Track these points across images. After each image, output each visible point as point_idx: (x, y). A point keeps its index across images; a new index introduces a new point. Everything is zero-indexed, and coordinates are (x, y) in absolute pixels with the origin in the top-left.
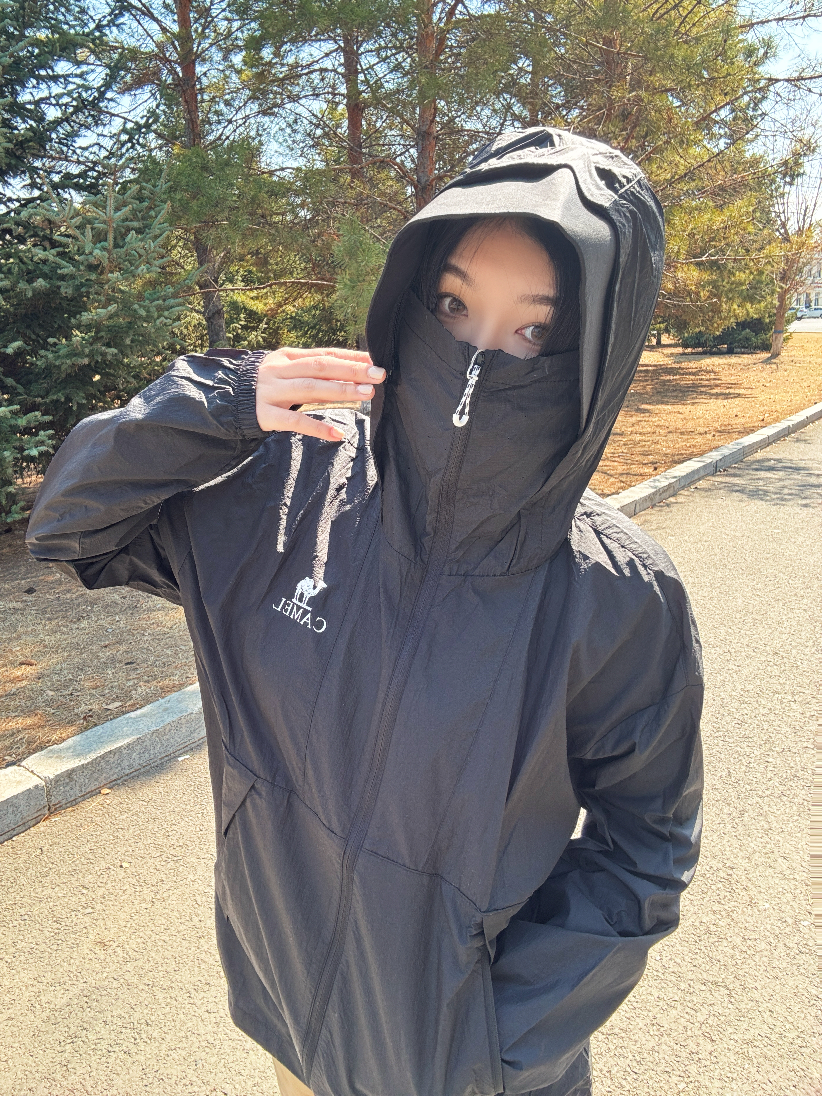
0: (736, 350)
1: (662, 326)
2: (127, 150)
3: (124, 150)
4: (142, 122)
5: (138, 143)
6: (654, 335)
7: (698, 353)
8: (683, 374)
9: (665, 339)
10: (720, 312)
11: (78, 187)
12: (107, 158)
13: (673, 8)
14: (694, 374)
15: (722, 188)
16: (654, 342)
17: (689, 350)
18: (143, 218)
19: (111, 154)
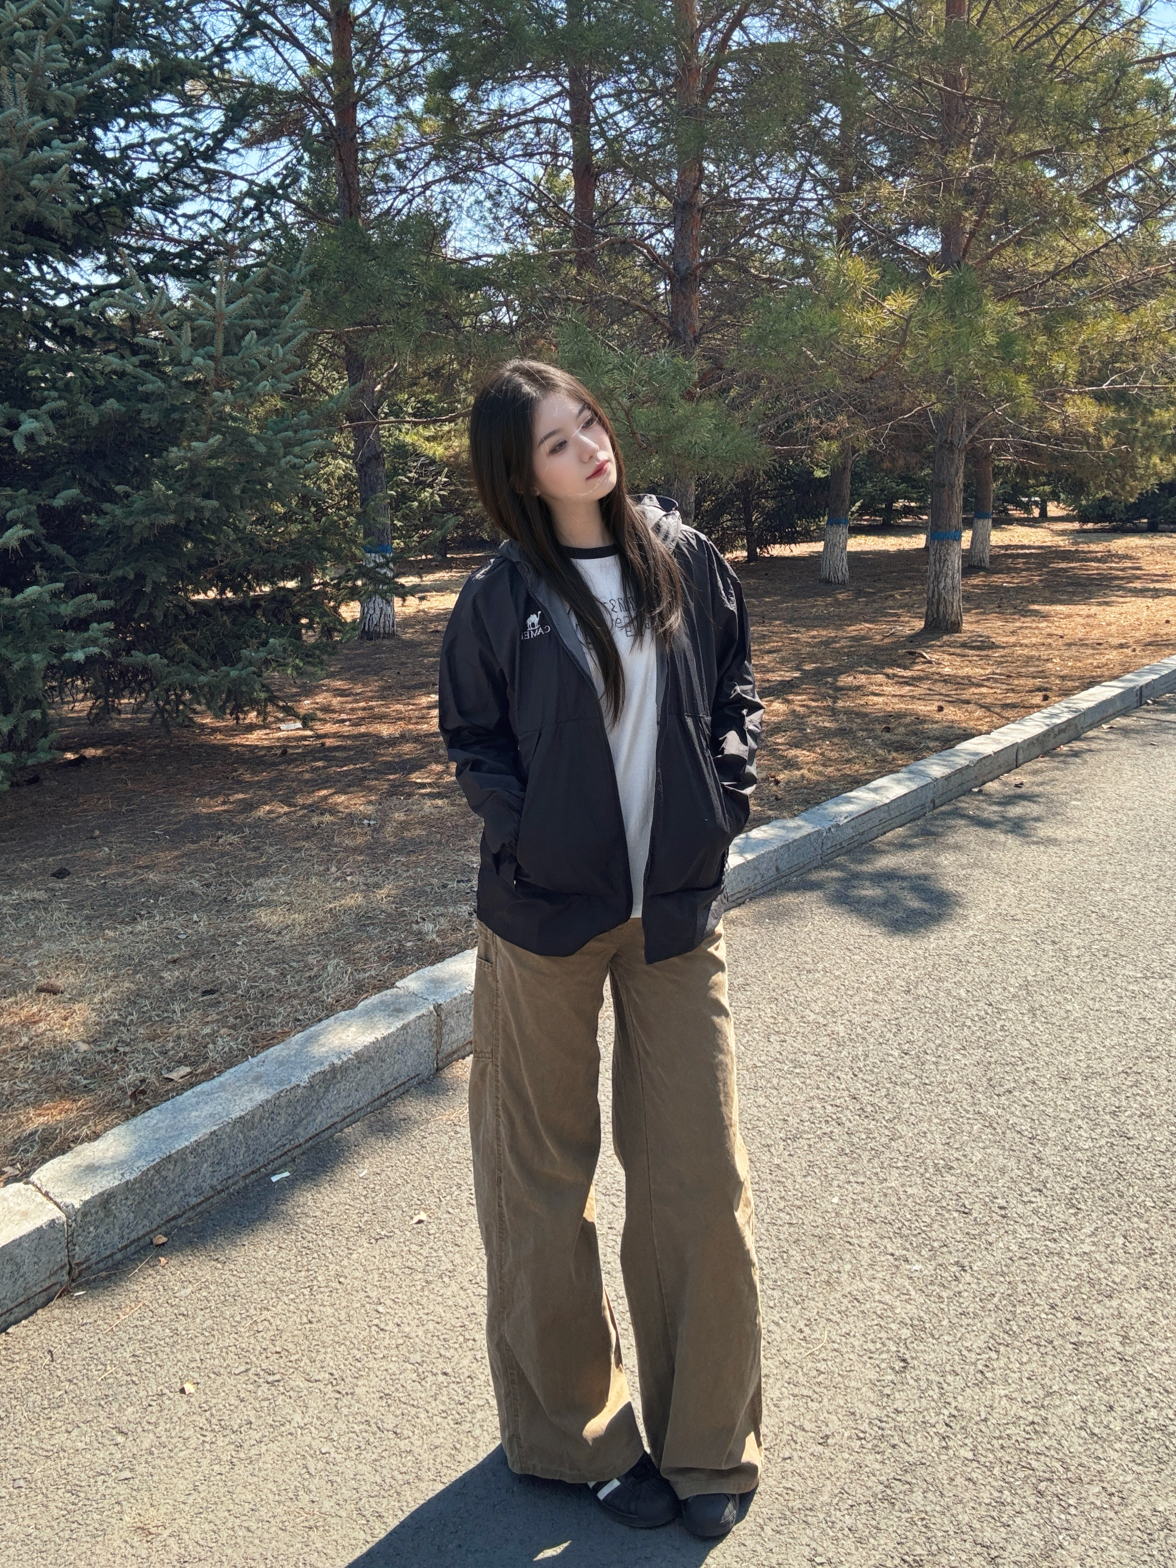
0: (1161, 526)
1: (1047, 488)
2: (252, 221)
3: (247, 222)
4: (275, 181)
5: (269, 211)
6: (1036, 503)
7: (1103, 530)
8: (1082, 560)
9: (1053, 509)
10: (1134, 467)
11: (177, 273)
12: (225, 231)
13: (1046, 35)
14: (1099, 560)
15: (1128, 285)
16: (1036, 512)
17: (1090, 526)
18: (271, 316)
19: (229, 226)
